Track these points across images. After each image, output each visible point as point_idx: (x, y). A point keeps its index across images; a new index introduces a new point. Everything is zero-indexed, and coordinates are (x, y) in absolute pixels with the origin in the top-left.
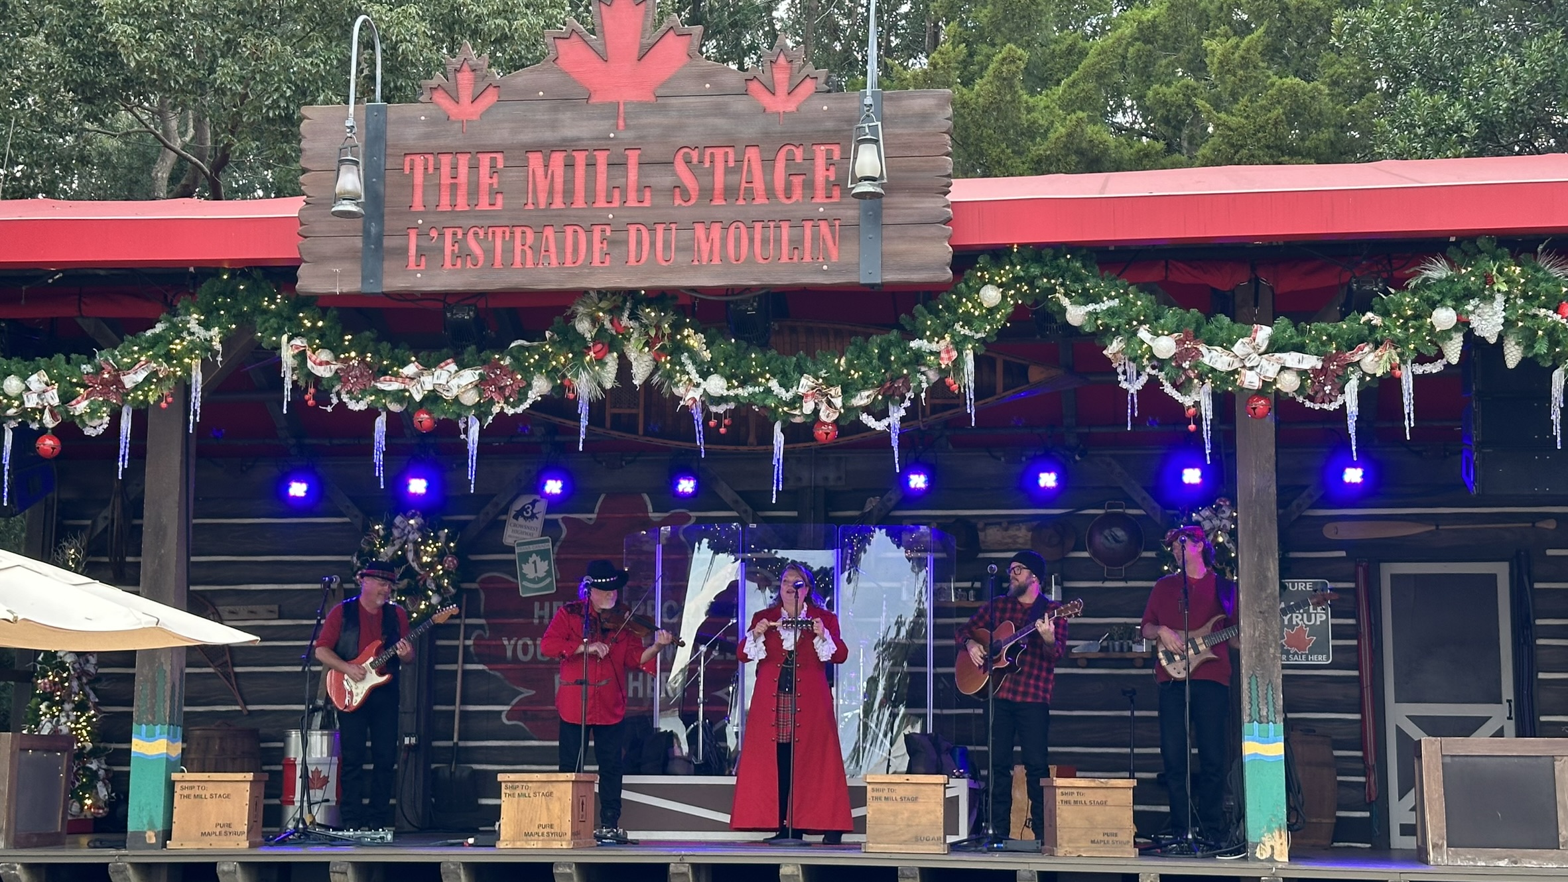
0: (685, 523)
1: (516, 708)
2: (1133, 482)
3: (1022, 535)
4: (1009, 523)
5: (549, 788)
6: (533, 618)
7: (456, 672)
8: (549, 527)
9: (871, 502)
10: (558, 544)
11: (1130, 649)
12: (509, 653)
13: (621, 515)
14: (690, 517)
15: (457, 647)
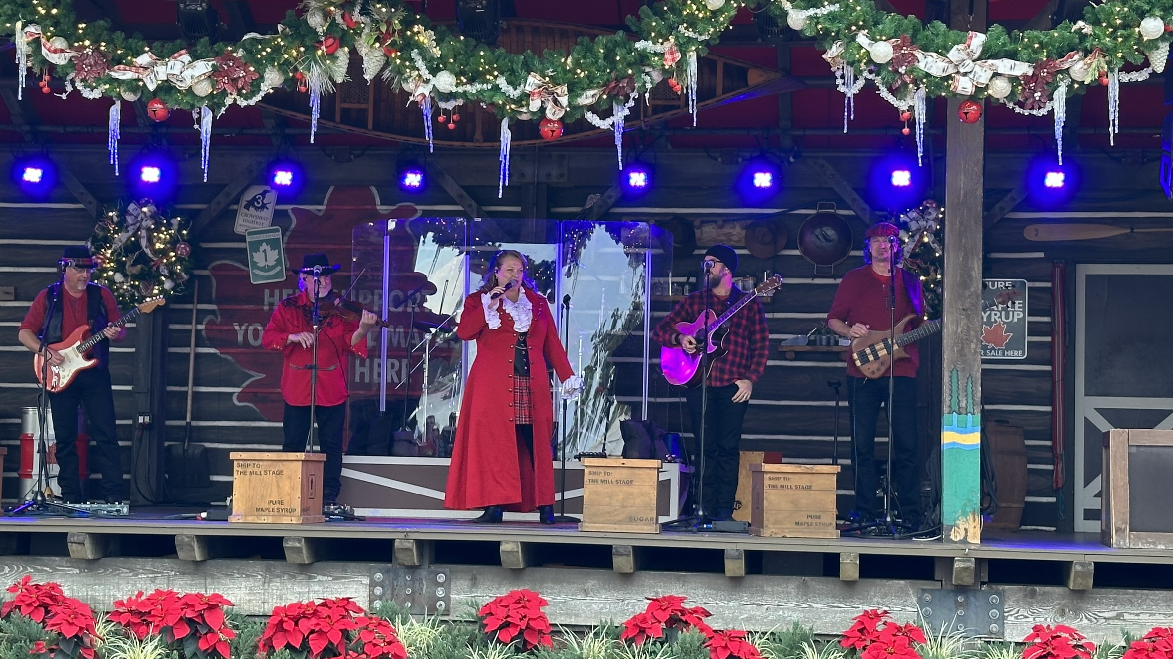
0: (411, 216)
1: (247, 391)
2: (845, 183)
3: (737, 232)
4: (725, 221)
5: (280, 467)
6: (264, 304)
7: (188, 355)
8: (279, 217)
9: (592, 199)
10: (288, 234)
11: (836, 343)
12: (240, 338)
13: (349, 207)
14: (416, 210)
15: (190, 331)
